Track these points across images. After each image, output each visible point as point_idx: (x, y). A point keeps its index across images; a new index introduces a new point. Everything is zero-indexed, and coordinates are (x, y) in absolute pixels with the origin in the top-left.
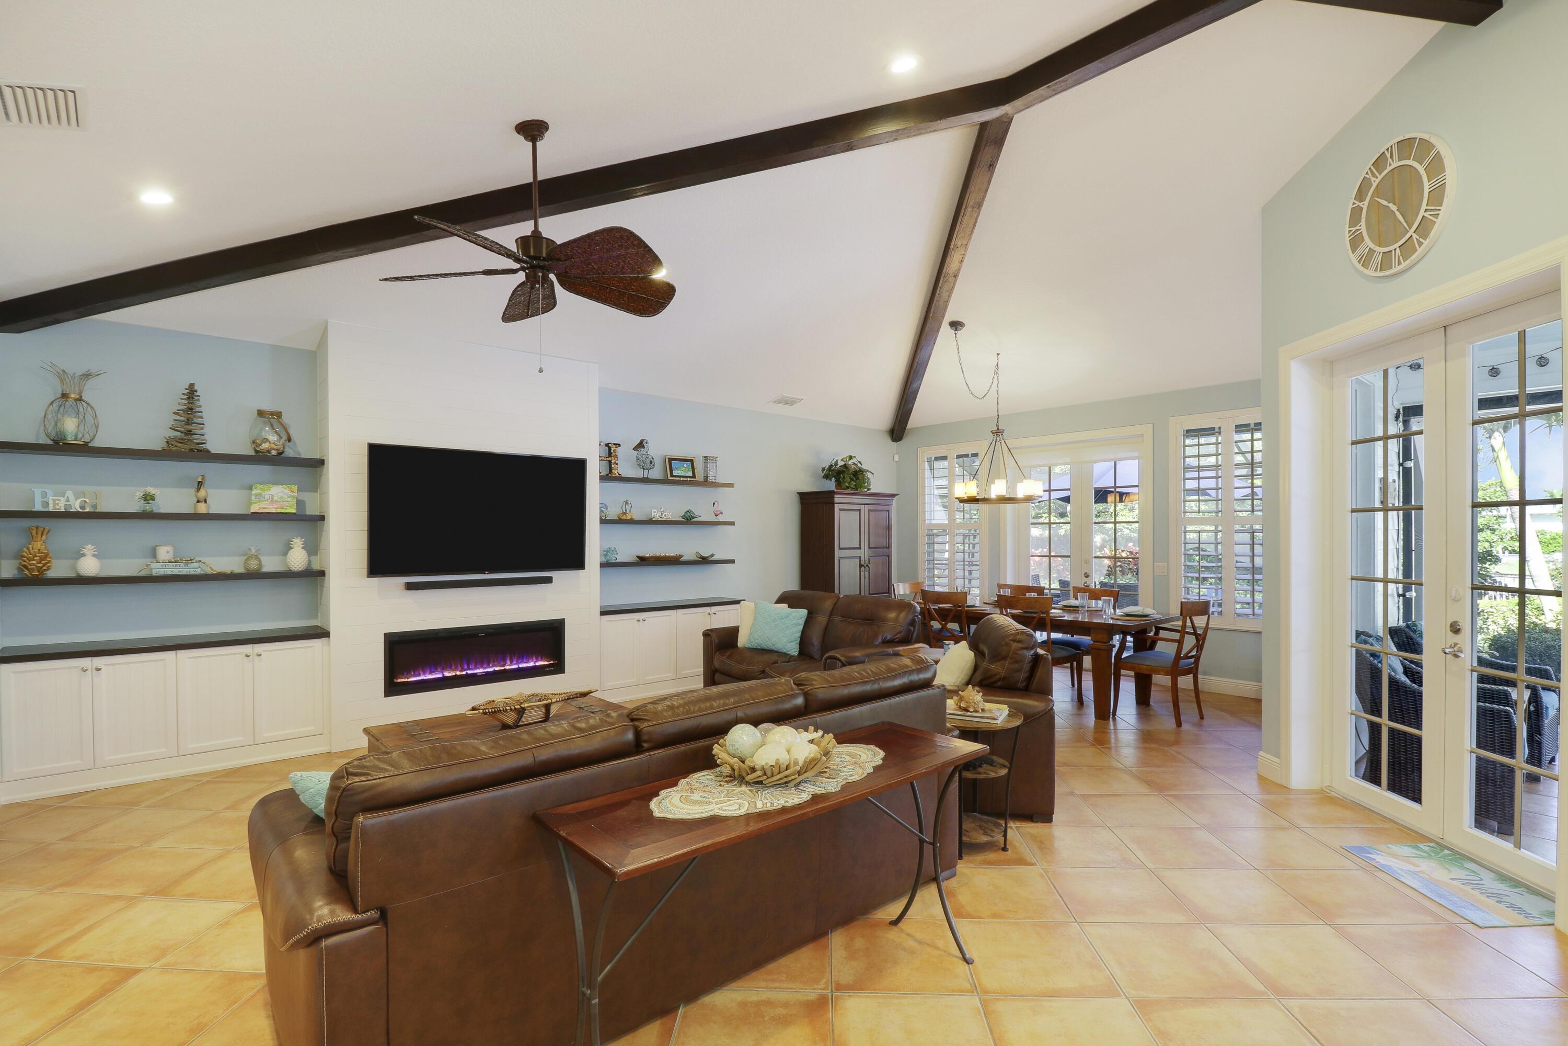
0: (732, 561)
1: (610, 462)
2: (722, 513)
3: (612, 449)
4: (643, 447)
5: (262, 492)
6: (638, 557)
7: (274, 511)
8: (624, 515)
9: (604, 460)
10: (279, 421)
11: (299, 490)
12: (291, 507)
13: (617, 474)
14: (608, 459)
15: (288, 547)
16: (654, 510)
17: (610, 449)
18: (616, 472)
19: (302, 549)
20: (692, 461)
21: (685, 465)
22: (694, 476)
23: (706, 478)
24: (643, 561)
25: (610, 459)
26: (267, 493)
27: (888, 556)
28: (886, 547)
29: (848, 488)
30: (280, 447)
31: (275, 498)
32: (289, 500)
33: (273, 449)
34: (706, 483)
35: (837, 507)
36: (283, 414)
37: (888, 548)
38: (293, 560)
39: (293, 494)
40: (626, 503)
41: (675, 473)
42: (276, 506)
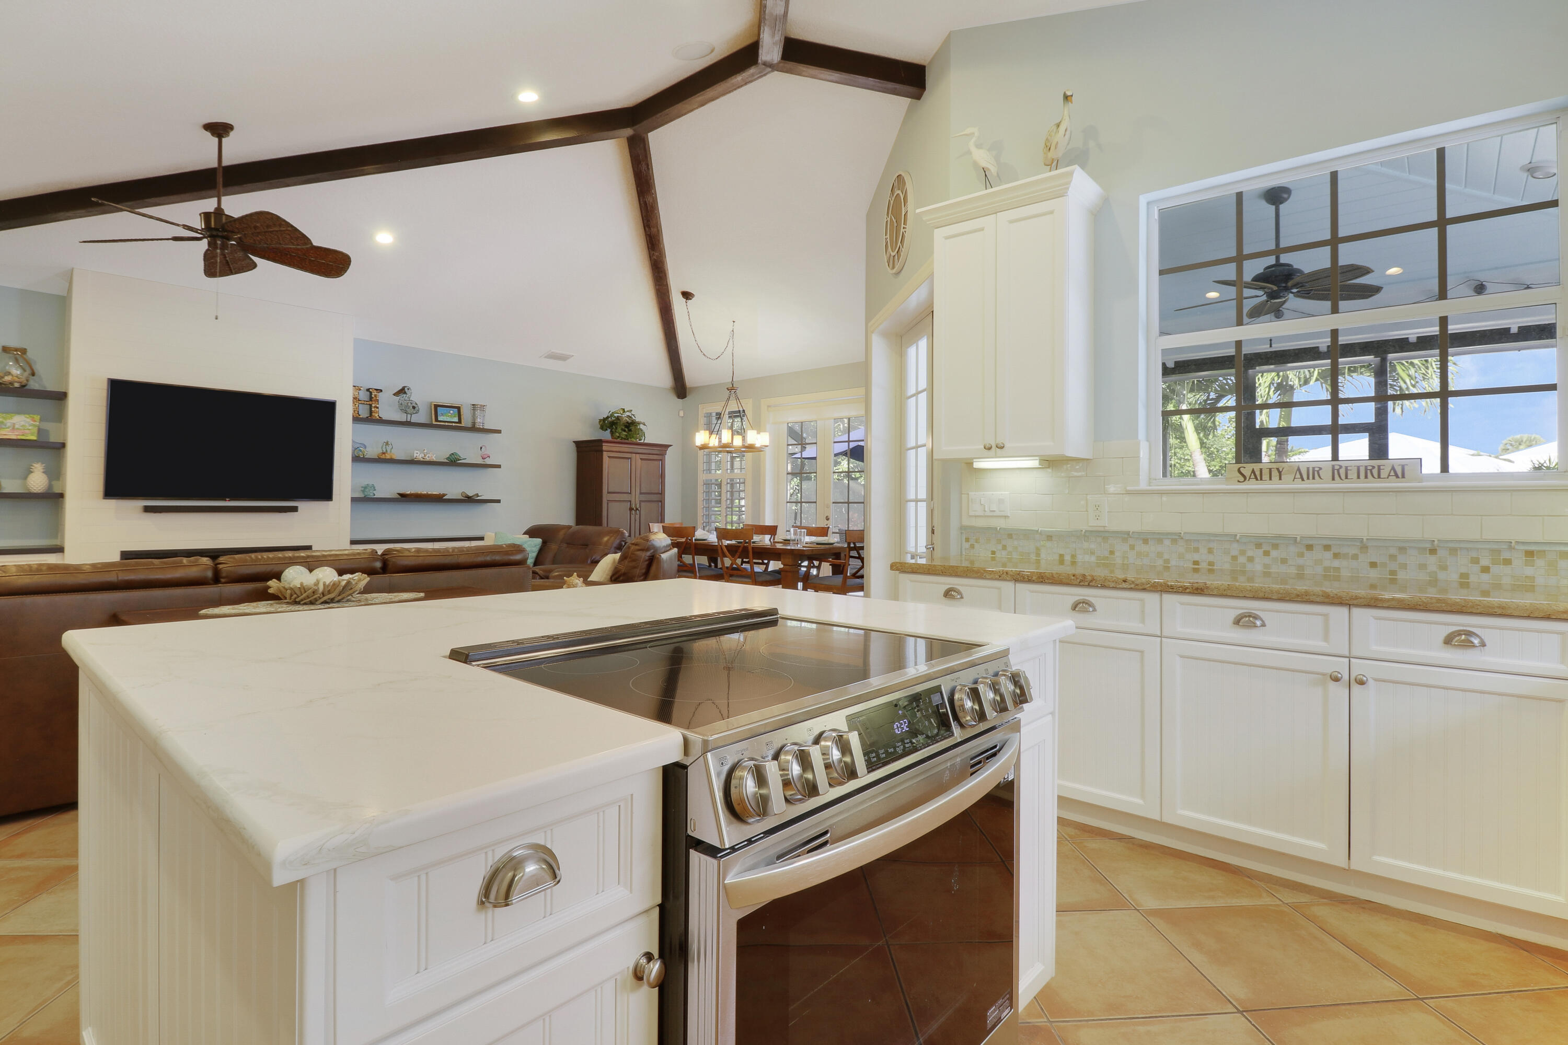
0: (499, 501)
1: (371, 405)
2: (489, 457)
3: (373, 394)
4: (405, 393)
5: (4, 421)
6: (399, 494)
7: (14, 437)
8: (383, 455)
9: (364, 404)
10: (23, 357)
11: (41, 420)
12: (32, 434)
13: (378, 417)
14: (368, 403)
15: (29, 471)
16: (416, 452)
17: (371, 393)
18: (376, 415)
19: (42, 474)
20: (459, 408)
21: (452, 412)
22: (460, 422)
23: (474, 423)
24: (404, 498)
25: (370, 403)
26: (8, 421)
27: (661, 501)
28: (659, 493)
29: (619, 437)
30: (23, 380)
31: (17, 426)
32: (30, 428)
33: (16, 382)
34: (473, 429)
35: (605, 455)
36: (28, 350)
37: (661, 494)
38: (32, 483)
39: (34, 423)
40: (387, 444)
41: (440, 418)
42: (17, 433)
